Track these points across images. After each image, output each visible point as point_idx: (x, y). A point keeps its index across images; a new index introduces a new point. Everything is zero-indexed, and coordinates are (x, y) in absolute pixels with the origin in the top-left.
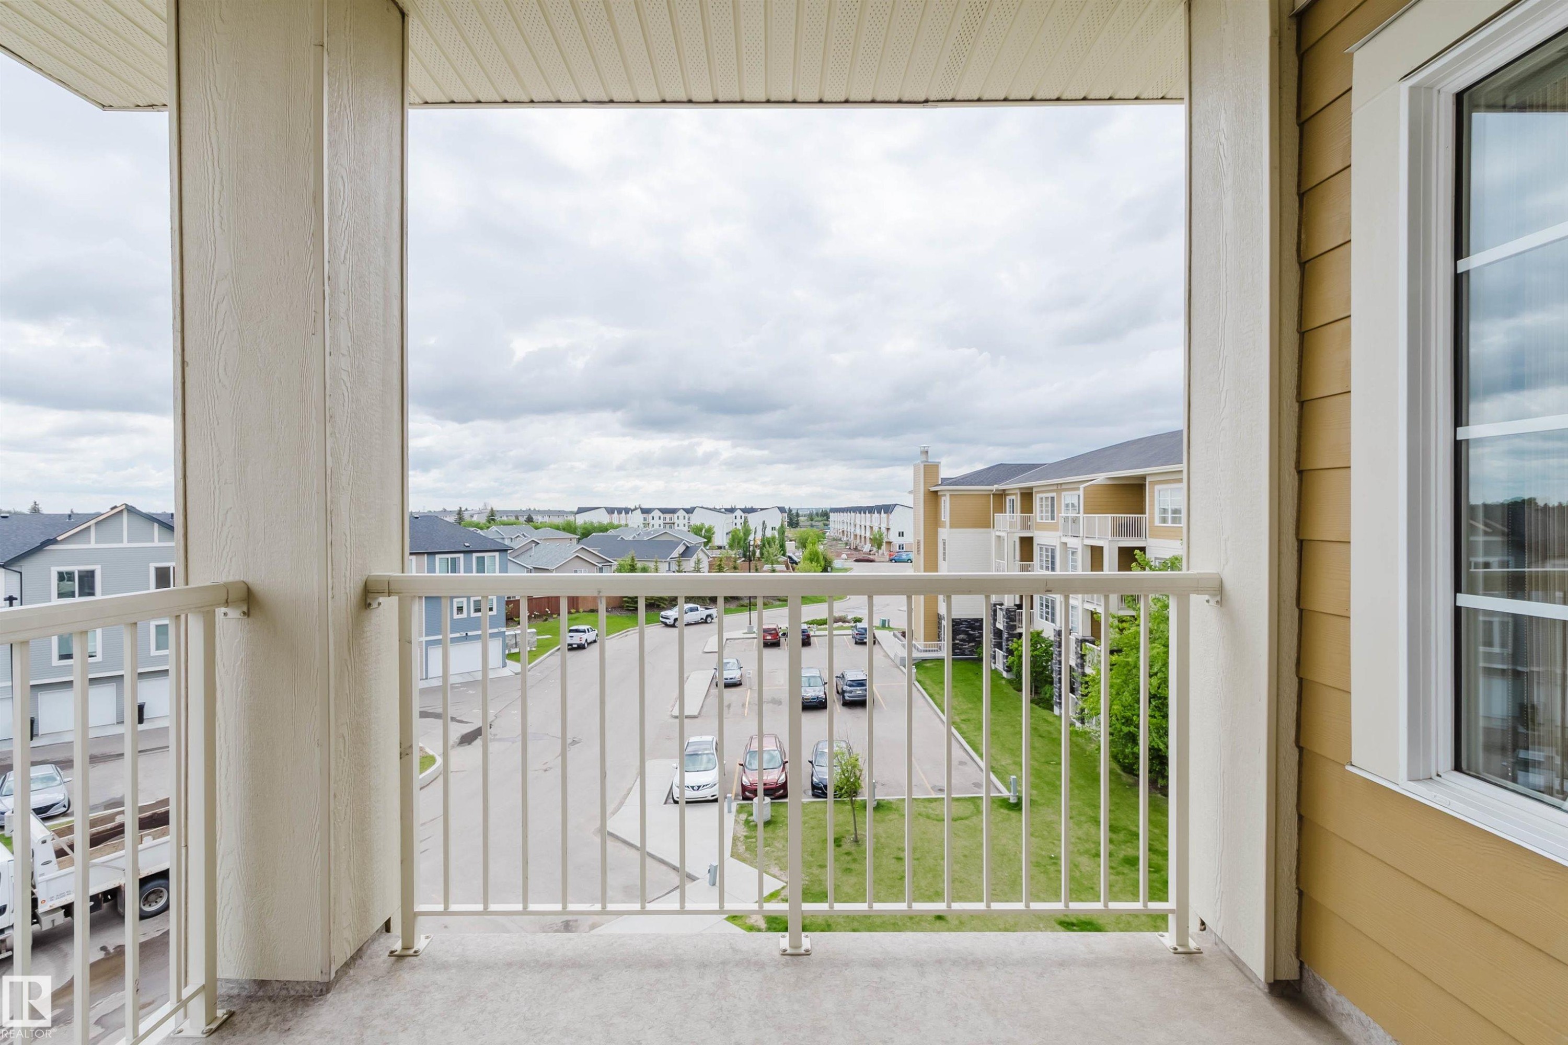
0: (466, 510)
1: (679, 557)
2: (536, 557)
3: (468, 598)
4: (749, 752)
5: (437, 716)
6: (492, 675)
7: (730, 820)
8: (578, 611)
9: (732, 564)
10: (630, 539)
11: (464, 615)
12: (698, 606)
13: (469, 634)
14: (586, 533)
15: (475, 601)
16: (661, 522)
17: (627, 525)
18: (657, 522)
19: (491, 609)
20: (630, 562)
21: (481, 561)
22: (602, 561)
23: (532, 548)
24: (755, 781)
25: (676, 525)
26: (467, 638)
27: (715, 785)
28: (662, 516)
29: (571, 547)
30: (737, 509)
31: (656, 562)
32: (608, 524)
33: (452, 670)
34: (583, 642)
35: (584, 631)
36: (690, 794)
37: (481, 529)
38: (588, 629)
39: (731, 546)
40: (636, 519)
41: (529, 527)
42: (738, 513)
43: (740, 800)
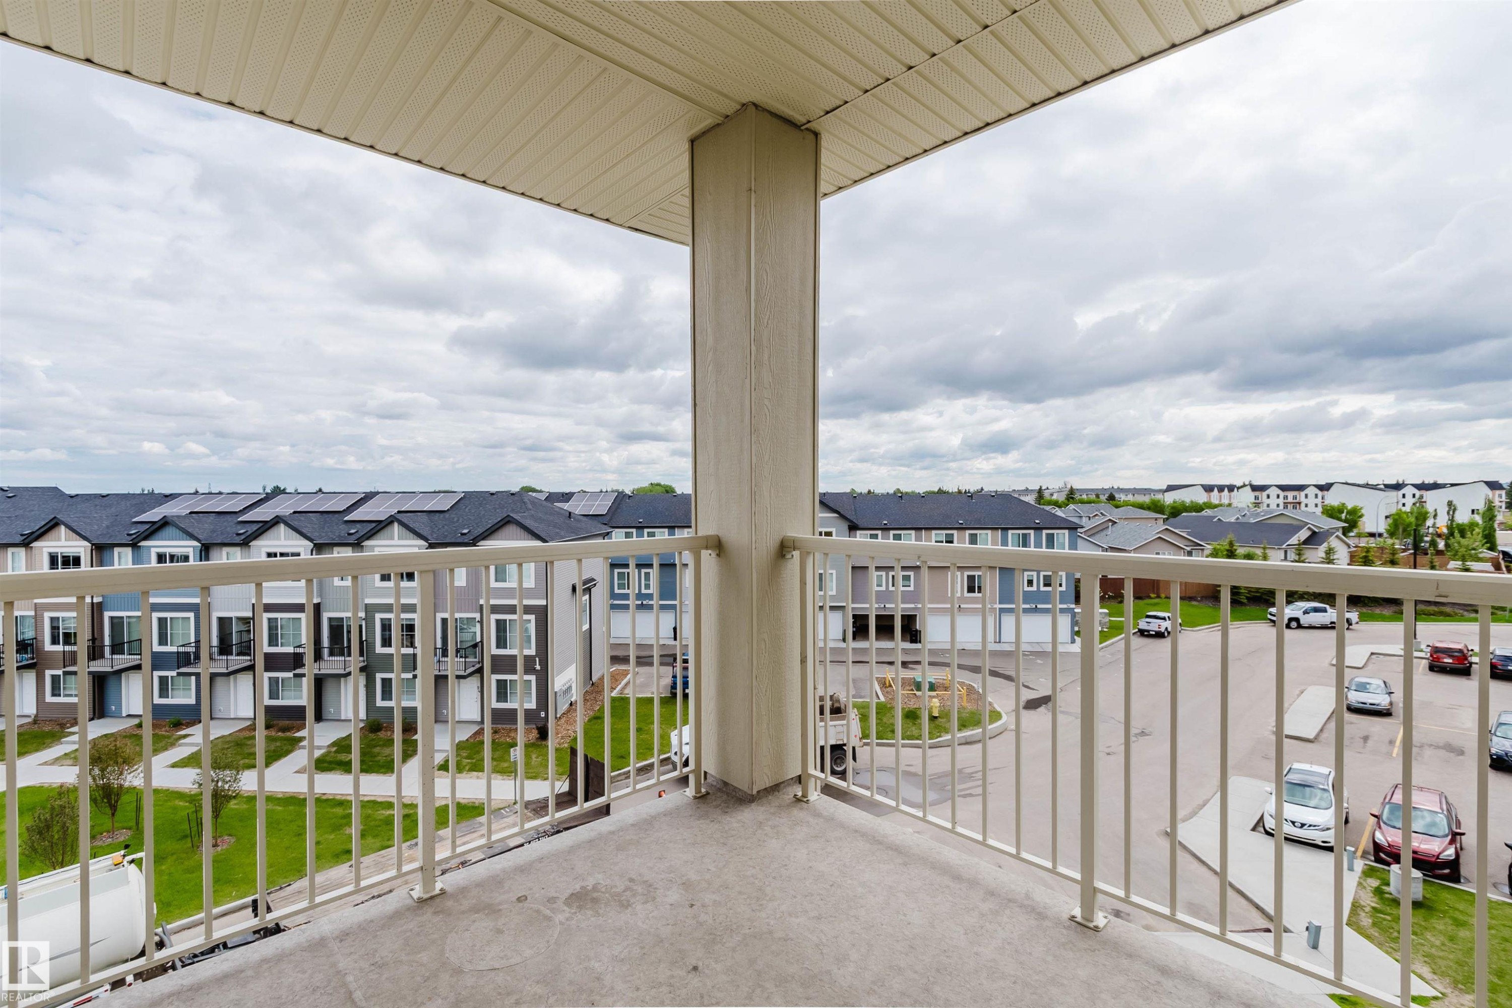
0: (1048, 488)
1: (1299, 545)
2: (1111, 537)
3: (1038, 573)
4: (1389, 803)
5: (1008, 678)
6: (1061, 649)
7: (1351, 881)
8: (1158, 597)
9: (1387, 557)
10: (1233, 521)
11: (1034, 588)
12: (1327, 607)
13: (1039, 606)
14: (1175, 512)
15: (1045, 576)
16: (1281, 501)
17: (1230, 505)
18: (1273, 502)
19: (1061, 585)
20: (1227, 547)
21: (1050, 538)
22: (1192, 544)
23: (1108, 527)
24: (1396, 842)
25: (1303, 505)
26: (1036, 610)
27: (1328, 829)
28: (1282, 494)
29: (1155, 527)
30: (1407, 485)
31: (1264, 548)
32: (1204, 503)
33: (1024, 638)
34: (1163, 630)
35: (1164, 619)
36: (1288, 829)
37: (1060, 507)
38: (1169, 617)
39: (1392, 534)
40: (1245, 498)
41: (1109, 506)
42: (1409, 491)
43: (1372, 861)
